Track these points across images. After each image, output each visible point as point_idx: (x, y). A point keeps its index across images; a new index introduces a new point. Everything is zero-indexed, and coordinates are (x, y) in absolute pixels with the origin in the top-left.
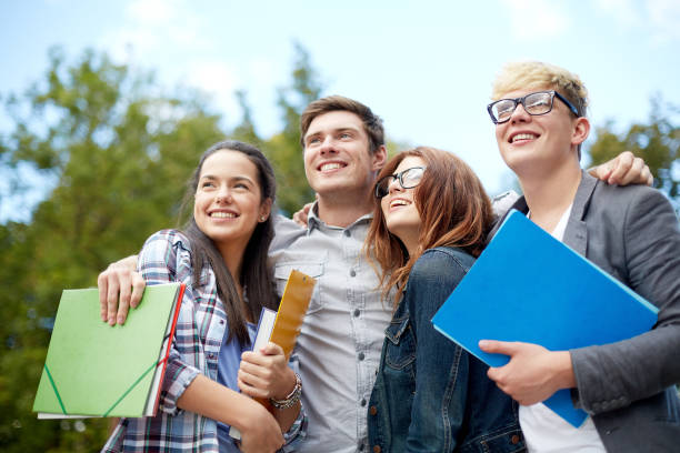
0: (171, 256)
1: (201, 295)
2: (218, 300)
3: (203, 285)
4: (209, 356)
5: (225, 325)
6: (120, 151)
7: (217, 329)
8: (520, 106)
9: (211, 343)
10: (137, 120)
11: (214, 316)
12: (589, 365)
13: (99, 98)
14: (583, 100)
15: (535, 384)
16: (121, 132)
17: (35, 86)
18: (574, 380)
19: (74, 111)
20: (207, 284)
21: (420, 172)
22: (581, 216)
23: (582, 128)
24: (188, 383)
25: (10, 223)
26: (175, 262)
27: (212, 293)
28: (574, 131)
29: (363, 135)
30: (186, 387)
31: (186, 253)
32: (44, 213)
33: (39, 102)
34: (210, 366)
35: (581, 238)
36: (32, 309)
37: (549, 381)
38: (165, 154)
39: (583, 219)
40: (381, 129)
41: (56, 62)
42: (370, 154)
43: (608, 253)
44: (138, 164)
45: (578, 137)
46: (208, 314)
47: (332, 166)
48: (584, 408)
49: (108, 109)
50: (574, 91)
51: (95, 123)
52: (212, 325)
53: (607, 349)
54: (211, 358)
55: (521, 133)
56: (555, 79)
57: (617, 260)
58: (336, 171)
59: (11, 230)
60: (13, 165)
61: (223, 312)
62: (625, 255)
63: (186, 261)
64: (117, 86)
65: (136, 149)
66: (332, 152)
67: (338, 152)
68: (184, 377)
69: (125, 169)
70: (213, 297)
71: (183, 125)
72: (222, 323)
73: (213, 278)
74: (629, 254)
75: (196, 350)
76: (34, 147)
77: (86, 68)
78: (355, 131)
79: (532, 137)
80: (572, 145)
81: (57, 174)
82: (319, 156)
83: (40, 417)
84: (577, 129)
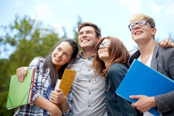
0: (39, 64)
1: (45, 75)
2: (49, 77)
3: (46, 72)
4: (44, 91)
5: (49, 83)
6: (32, 42)
7: (47, 84)
8: (137, 24)
9: (45, 88)
10: (37, 34)
11: (47, 81)
12: (160, 100)
13: (28, 28)
14: (154, 24)
15: (145, 106)
16: (33, 37)
17: (11, 24)
18: (156, 104)
19: (21, 31)
20: (47, 72)
21: (109, 43)
22: (155, 56)
23: (154, 31)
24: (37, 97)
25: (3, 59)
26: (39, 65)
27: (48, 74)
28: (152, 31)
29: (94, 33)
30: (36, 99)
31: (43, 63)
32: (12, 57)
33: (12, 28)
34: (44, 94)
35: (156, 63)
36: (8, 81)
37: (149, 105)
38: (44, 43)
39: (156, 57)
40: (100, 31)
41: (17, 18)
42: (96, 37)
43: (164, 67)
44: (37, 45)
45: (154, 33)
46: (46, 80)
47: (85, 41)
48: (159, 112)
49: (30, 31)
50: (152, 21)
51: (26, 34)
52: (46, 83)
53: (164, 95)
54: (45, 92)
55: (138, 31)
56: (146, 17)
57: (166, 69)
58: (86, 42)
59: (4, 61)
60: (5, 44)
61: (50, 80)
62: (168, 68)
63: (42, 66)
64: (32, 25)
65: (37, 41)
66: (85, 37)
67: (87, 37)
68: (36, 96)
69: (33, 46)
70: (48, 75)
71: (49, 36)
72: (49, 82)
73: (49, 71)
74: (169, 67)
75: (41, 89)
76: (10, 40)
77: (25, 20)
78: (92, 31)
79: (141, 32)
80: (152, 35)
81: (16, 47)
82: (82, 38)
83: (8, 109)
84: (153, 31)
